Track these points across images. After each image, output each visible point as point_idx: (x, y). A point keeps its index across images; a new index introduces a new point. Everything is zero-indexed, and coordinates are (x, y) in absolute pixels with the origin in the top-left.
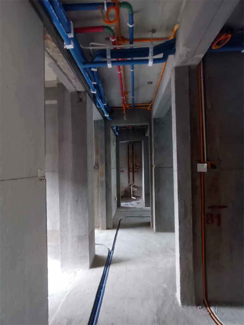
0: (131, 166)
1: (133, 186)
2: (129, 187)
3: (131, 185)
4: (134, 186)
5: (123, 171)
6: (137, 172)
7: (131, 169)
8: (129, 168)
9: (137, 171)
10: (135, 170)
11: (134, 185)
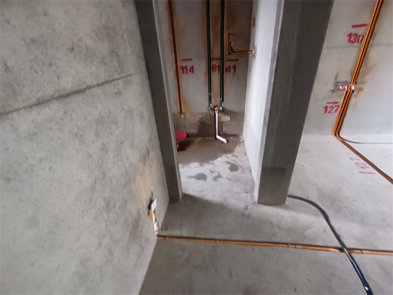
0: (216, 53)
1: (219, 111)
2: (211, 112)
3: (215, 107)
4: (224, 111)
5: (192, 70)
6: (232, 70)
7: (216, 63)
8: (210, 59)
9: (235, 67)
10: (227, 64)
11: (223, 109)
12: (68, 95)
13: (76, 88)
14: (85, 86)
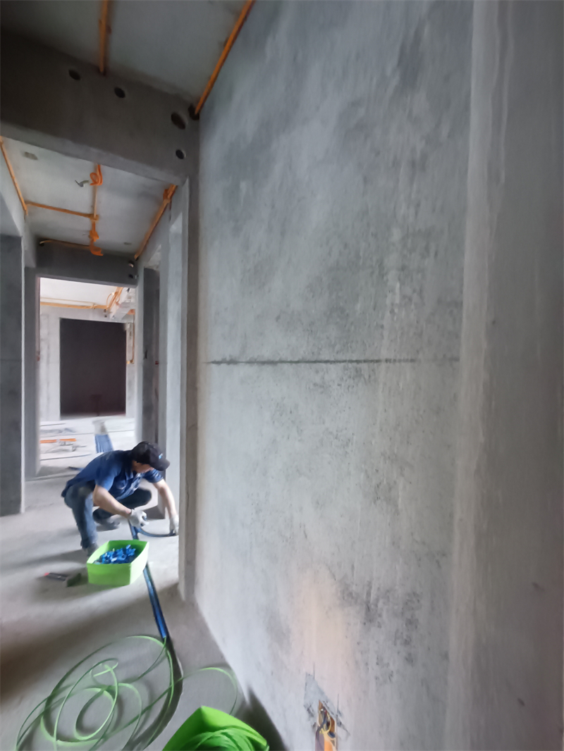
12: (263, 363)
13: (272, 359)
14: (277, 359)
